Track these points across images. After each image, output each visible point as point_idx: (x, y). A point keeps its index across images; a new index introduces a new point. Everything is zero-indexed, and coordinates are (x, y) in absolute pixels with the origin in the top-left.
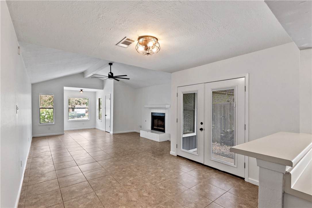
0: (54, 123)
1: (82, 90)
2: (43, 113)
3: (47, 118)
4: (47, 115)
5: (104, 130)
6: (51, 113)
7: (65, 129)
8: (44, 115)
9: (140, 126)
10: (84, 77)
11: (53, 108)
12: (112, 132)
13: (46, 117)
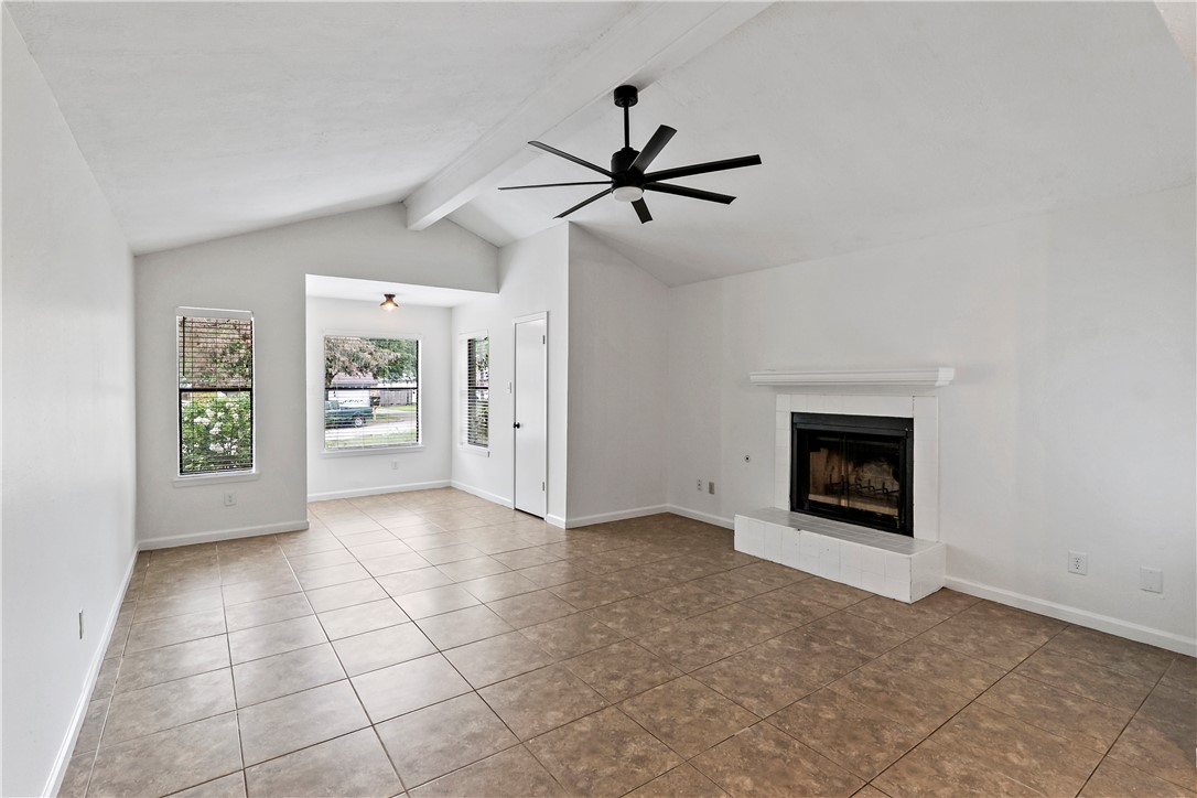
0: (254, 470)
1: (390, 297)
2: (201, 413)
3: (220, 438)
4: (218, 424)
5: (508, 502)
6: (240, 413)
7: (311, 496)
8: (206, 421)
9: (706, 488)
10: (406, 227)
11: (251, 390)
12: (558, 519)
13: (215, 431)
